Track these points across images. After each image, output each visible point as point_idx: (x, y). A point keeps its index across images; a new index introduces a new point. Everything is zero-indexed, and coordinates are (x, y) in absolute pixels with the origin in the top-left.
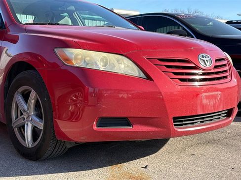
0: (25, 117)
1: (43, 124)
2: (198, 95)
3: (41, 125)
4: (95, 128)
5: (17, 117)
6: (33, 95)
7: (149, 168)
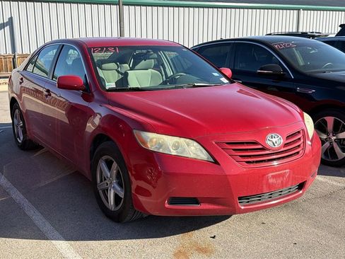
0: (108, 183)
1: (123, 193)
2: (264, 175)
3: (122, 195)
4: (167, 206)
5: (101, 181)
6: (115, 165)
7: (216, 238)
